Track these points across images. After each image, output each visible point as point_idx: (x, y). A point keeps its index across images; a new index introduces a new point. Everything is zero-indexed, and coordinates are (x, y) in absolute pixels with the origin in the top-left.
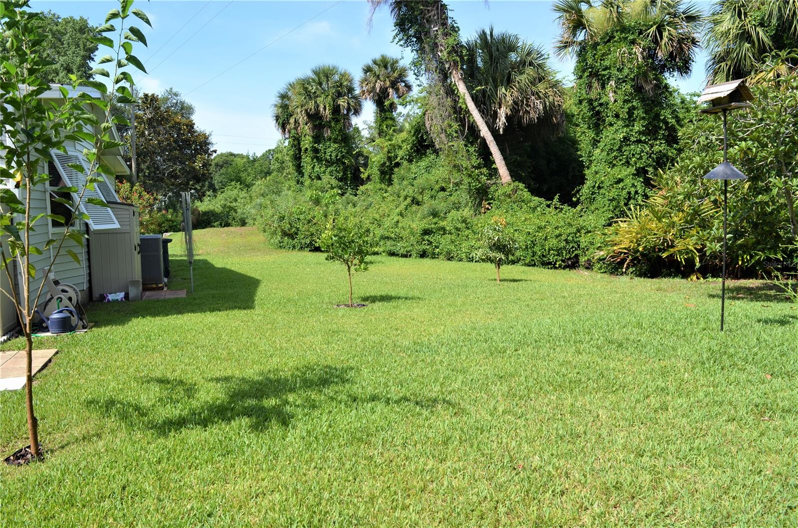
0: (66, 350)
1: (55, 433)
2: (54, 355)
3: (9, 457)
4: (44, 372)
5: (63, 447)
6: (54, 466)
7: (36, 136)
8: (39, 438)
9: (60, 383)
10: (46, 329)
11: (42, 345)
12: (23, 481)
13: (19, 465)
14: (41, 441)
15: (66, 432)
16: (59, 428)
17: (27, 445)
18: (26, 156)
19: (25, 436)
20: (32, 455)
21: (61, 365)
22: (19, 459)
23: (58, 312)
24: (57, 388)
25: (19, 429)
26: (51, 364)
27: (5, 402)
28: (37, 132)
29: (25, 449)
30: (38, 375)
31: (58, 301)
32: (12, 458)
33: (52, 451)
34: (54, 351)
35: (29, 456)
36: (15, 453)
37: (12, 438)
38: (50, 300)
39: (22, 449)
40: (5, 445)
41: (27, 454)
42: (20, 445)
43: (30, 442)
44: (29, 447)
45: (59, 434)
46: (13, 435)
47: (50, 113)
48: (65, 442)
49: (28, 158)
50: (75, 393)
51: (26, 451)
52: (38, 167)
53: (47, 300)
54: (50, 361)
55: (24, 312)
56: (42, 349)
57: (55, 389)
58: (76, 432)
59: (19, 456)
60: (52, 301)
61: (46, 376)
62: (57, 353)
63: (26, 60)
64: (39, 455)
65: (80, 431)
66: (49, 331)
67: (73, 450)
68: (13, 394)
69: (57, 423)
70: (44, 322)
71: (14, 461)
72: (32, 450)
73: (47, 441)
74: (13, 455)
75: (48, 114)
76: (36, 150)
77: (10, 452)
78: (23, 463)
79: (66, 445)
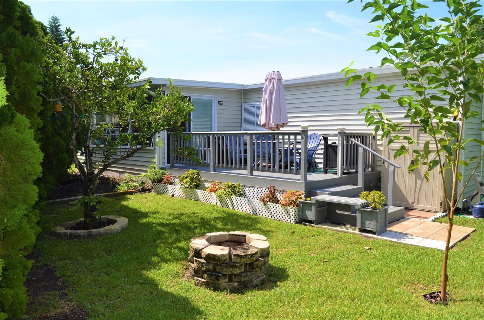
0: (481, 231)
1: (459, 289)
2: (472, 232)
3: (426, 295)
4: (463, 242)
5: (462, 301)
6: (452, 312)
7: (470, 85)
8: (448, 288)
9: (471, 253)
10: (470, 214)
11: (465, 223)
12: (429, 316)
13: (431, 302)
14: (448, 291)
15: (466, 290)
16: (463, 286)
17: (440, 291)
18: (463, 99)
19: (439, 283)
20: (440, 299)
21: (475, 241)
22: (432, 298)
23: (480, 204)
24: (468, 257)
25: (437, 279)
26: (469, 238)
27: (434, 256)
28: (471, 83)
29: (437, 293)
30: (458, 243)
31: (481, 196)
32: (428, 296)
33: (454, 301)
34: (473, 229)
35: (439, 299)
36: (431, 293)
37: (432, 282)
38: (476, 195)
39: (435, 292)
40: (426, 286)
41: (438, 297)
42: (435, 289)
43: (441, 289)
44: (440, 292)
45: (462, 291)
46: (432, 281)
47: (481, 68)
48: (464, 298)
49: (464, 101)
50: (480, 264)
51: (438, 294)
52: (470, 106)
53: (474, 195)
54: (468, 235)
55: (450, 203)
56: (465, 226)
57: (467, 256)
58: (474, 293)
59: (432, 296)
60: (477, 195)
61: (464, 245)
62: (474, 231)
63: (467, 34)
64: (445, 301)
65: (477, 294)
66: (472, 215)
67: (468, 305)
68: (440, 253)
69: (462, 282)
70: (470, 208)
71: (429, 298)
72: (441, 295)
73: (453, 292)
74: (429, 294)
75: (479, 68)
76: (470, 95)
77: (428, 291)
78: (433, 302)
79: (465, 300)
